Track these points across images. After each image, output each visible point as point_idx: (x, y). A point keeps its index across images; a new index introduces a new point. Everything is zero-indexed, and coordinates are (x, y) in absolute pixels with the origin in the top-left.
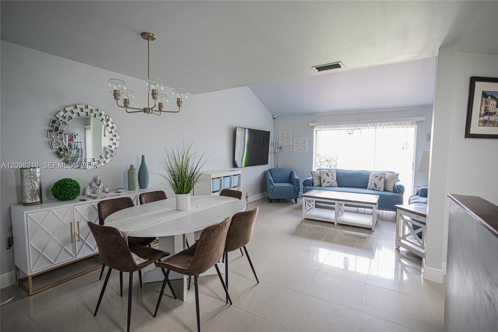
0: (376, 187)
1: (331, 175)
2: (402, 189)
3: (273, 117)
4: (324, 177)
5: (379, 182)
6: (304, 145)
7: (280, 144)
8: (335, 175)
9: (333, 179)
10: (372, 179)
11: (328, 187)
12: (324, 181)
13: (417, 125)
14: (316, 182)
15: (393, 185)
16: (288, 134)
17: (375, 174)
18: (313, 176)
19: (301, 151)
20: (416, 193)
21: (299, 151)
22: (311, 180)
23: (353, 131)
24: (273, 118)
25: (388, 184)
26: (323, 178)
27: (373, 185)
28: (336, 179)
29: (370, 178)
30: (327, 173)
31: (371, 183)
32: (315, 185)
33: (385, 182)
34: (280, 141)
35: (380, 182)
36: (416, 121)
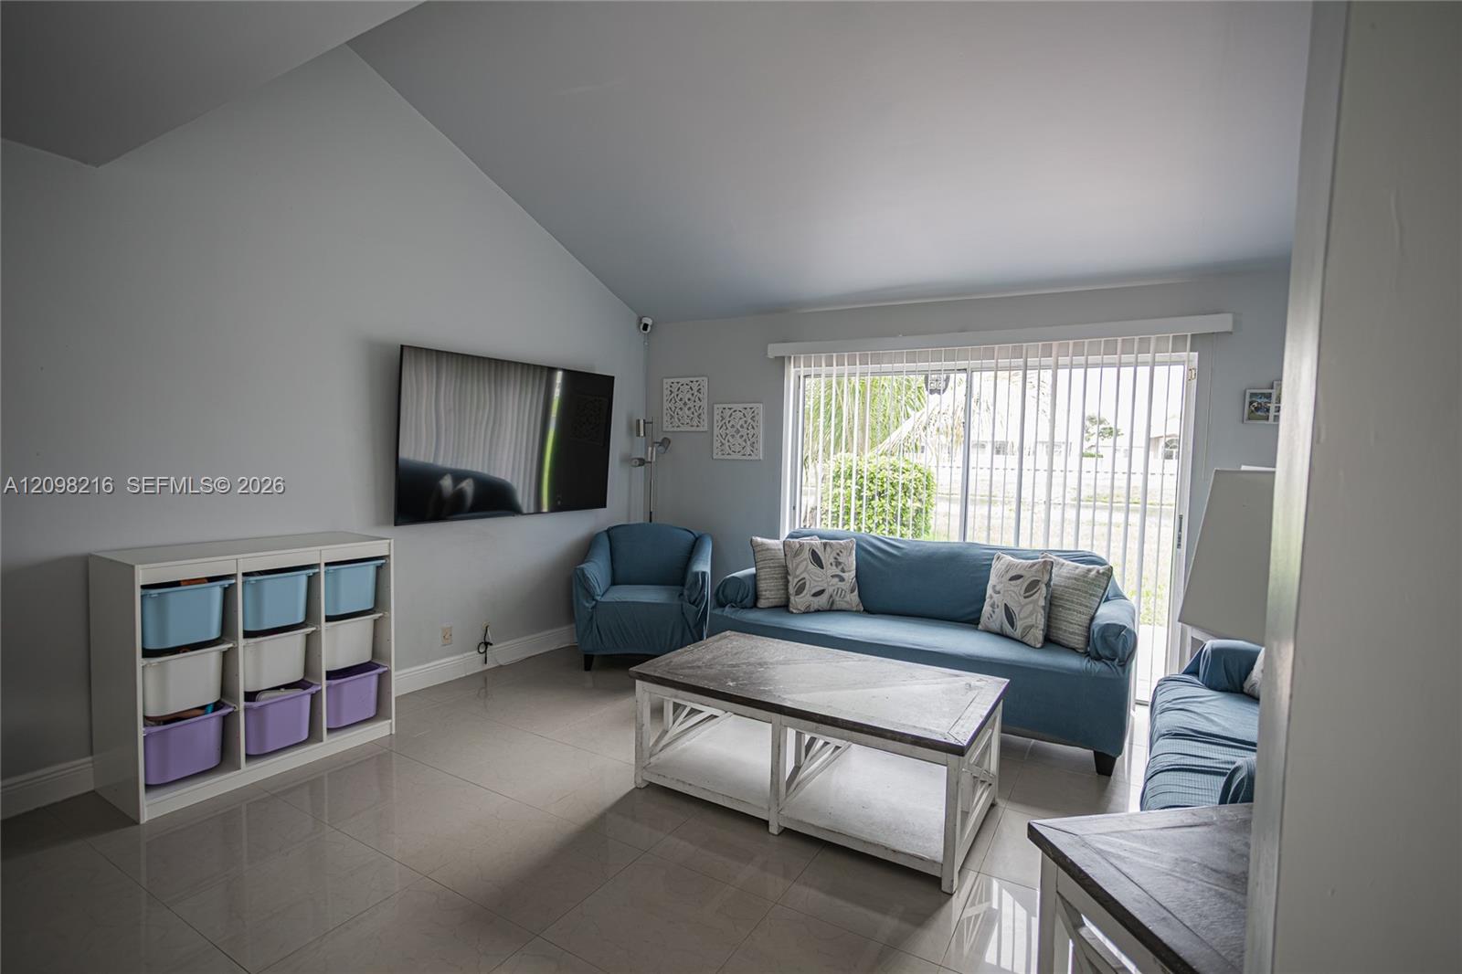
0: (1012, 624)
1: (832, 560)
2: (1125, 641)
3: (640, 320)
4: (803, 569)
5: (1023, 601)
6: (751, 432)
7: (665, 429)
8: (852, 562)
9: (842, 579)
10: (998, 588)
11: (818, 611)
12: (800, 590)
13: (1197, 354)
14: (769, 592)
15: (1084, 619)
16: (695, 389)
17: (1009, 567)
18: (760, 565)
19: (738, 456)
20: (1188, 662)
21: (734, 456)
22: (750, 583)
23: (947, 380)
24: (639, 327)
25: (1063, 614)
26: (798, 573)
27: (1001, 613)
28: (856, 576)
29: (993, 580)
30: (814, 554)
31: (993, 606)
32: (762, 603)
33: (1052, 606)
34: (665, 418)
35: (1030, 602)
36: (1192, 335)
